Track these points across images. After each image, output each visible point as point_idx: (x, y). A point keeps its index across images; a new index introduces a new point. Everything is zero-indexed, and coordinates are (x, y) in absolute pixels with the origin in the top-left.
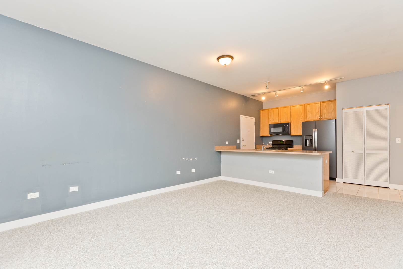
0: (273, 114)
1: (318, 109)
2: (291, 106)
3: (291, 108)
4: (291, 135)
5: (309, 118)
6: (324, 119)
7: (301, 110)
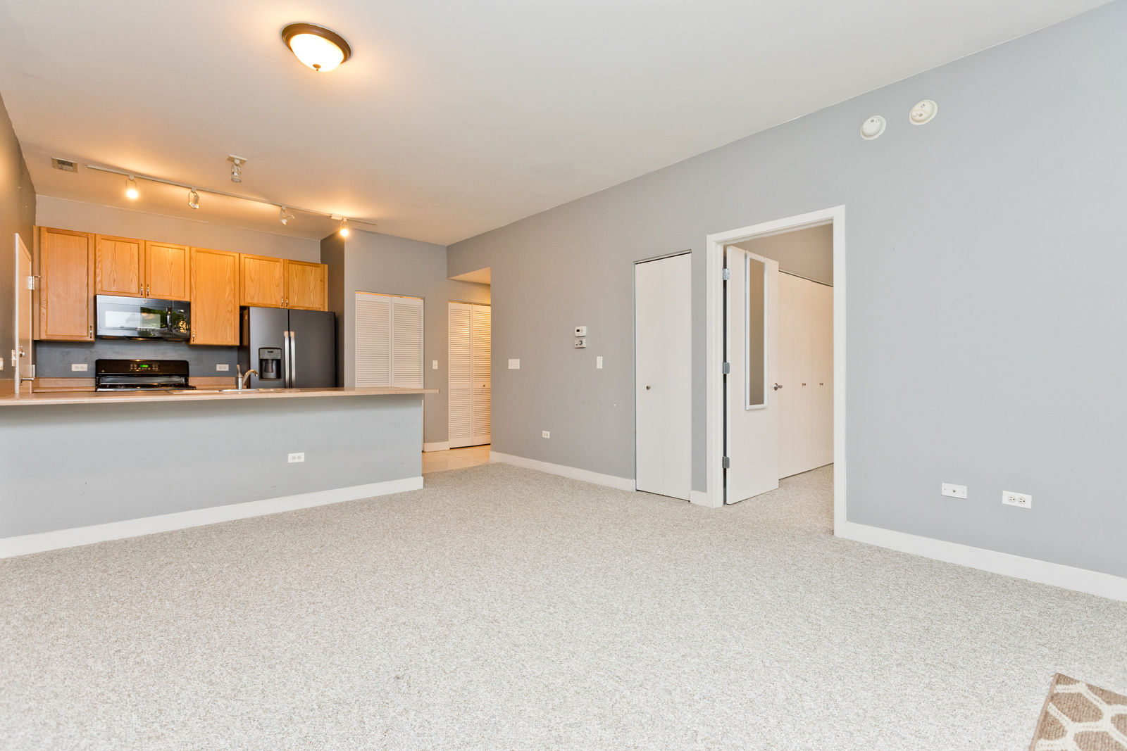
0: (114, 258)
1: (277, 277)
2: (194, 250)
3: (193, 254)
4: (192, 342)
5: (253, 298)
6: (293, 307)
7: (229, 269)
